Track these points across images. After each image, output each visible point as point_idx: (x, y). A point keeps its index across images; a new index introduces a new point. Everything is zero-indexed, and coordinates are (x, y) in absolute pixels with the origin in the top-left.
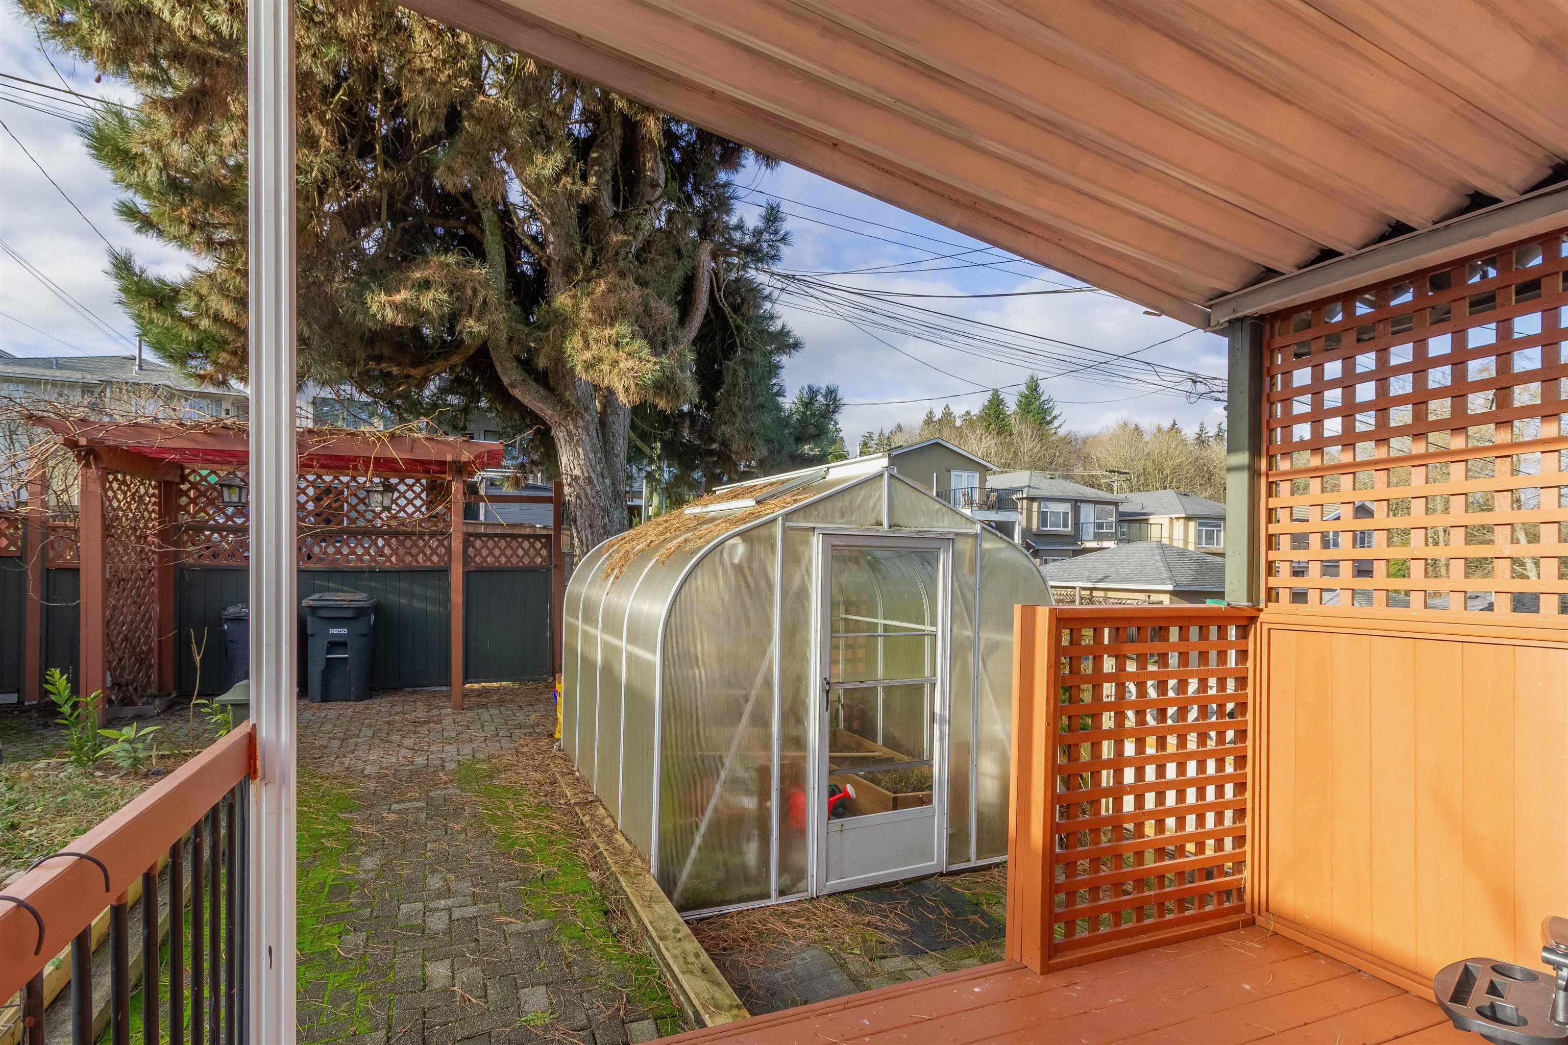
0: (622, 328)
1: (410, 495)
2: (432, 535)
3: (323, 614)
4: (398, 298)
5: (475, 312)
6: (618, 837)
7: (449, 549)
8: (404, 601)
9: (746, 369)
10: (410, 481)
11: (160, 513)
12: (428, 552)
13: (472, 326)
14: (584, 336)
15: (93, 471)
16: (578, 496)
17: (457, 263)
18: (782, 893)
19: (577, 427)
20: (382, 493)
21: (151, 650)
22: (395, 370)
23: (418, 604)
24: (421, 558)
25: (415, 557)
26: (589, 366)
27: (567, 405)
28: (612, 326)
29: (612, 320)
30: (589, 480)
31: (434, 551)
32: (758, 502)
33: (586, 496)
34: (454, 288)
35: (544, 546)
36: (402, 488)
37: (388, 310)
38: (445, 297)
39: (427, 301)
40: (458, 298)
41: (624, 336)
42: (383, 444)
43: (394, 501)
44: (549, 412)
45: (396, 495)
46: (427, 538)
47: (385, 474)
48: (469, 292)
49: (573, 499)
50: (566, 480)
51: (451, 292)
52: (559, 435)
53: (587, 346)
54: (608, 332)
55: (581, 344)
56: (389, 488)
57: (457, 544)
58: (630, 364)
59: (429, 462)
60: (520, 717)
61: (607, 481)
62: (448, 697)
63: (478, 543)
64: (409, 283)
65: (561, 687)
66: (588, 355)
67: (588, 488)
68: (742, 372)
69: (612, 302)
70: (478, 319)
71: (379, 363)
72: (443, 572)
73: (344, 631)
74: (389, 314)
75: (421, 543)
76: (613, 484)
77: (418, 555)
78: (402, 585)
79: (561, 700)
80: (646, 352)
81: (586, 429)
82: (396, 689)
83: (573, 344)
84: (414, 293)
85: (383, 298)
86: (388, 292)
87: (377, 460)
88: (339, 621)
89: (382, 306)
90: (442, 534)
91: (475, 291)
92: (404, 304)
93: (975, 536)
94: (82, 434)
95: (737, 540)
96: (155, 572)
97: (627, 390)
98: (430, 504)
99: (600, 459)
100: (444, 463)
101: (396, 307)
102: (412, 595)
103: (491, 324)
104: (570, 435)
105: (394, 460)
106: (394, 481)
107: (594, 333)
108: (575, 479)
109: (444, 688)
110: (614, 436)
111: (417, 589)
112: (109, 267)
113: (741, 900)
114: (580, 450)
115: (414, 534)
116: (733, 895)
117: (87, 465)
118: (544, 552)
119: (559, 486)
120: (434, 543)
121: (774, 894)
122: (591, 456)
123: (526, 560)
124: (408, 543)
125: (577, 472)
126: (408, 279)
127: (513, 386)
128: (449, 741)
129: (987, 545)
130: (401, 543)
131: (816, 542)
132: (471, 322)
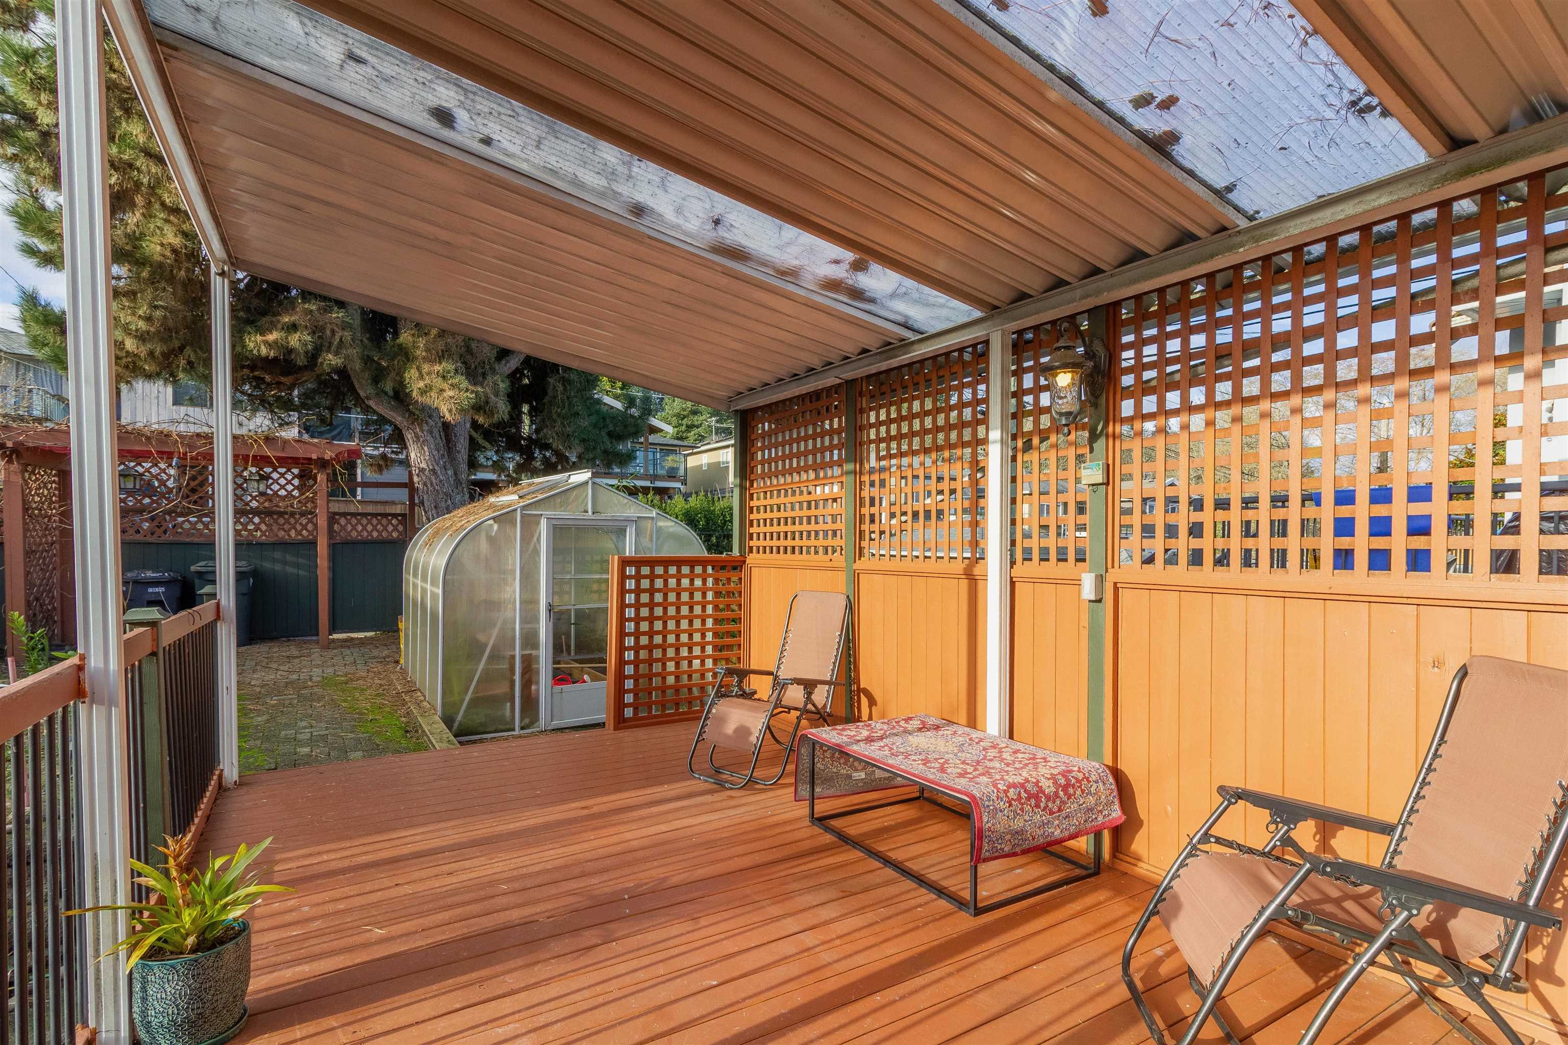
0: (447, 366)
1: (282, 481)
2: (303, 514)
3: (209, 577)
4: (271, 338)
5: (333, 348)
6: (425, 704)
7: (316, 526)
8: (278, 567)
9: (564, 385)
10: (282, 470)
11: (60, 496)
12: (299, 527)
13: (331, 360)
14: (419, 369)
15: (15, 466)
16: (425, 484)
17: (319, 309)
18: (522, 728)
19: (422, 431)
20: (258, 481)
21: (54, 609)
22: (268, 378)
23: (290, 569)
24: (293, 533)
25: (287, 532)
26: (423, 392)
27: (412, 414)
28: (440, 363)
29: (440, 358)
30: (433, 471)
31: (304, 527)
32: (520, 497)
33: (432, 484)
34: (316, 330)
35: (400, 522)
36: (275, 476)
37: (263, 347)
38: (309, 338)
39: (294, 340)
40: (319, 337)
41: (449, 372)
42: (260, 445)
43: (268, 487)
44: (400, 419)
45: (270, 481)
46: (297, 516)
47: (261, 465)
48: (328, 332)
49: (421, 486)
50: (415, 471)
51: (314, 333)
52: (409, 436)
53: (421, 377)
54: (437, 368)
55: (417, 375)
56: (265, 478)
57: (322, 521)
58: (451, 393)
59: (299, 458)
60: (375, 653)
61: (450, 472)
62: (317, 642)
63: (343, 521)
64: (280, 326)
65: (402, 626)
66: (421, 384)
67: (433, 478)
68: (560, 388)
69: (441, 345)
70: (337, 354)
71: (252, 371)
72: (313, 543)
74: (264, 351)
75: (292, 521)
76: (455, 474)
77: (290, 530)
78: (277, 555)
79: (402, 635)
80: (465, 384)
81: (431, 432)
82: (272, 639)
83: (411, 374)
84: (283, 334)
85: (259, 338)
86: (262, 334)
87: (255, 457)
89: (257, 345)
90: (311, 513)
91: (333, 332)
92: (276, 342)
93: (652, 518)
94: (9, 438)
95: (491, 522)
96: (58, 546)
97: (450, 411)
98: (301, 488)
99: (443, 455)
100: (310, 459)
101: (269, 345)
102: (285, 563)
103: (347, 357)
104: (417, 437)
105: (269, 457)
106: (268, 470)
107: (426, 367)
108: (422, 470)
109: (314, 638)
111: (289, 558)
112: (18, 300)
113: (495, 732)
114: (426, 448)
115: (286, 513)
116: (491, 729)
117: (10, 461)
118: (401, 528)
119: (411, 475)
120: (304, 521)
121: (517, 728)
122: (435, 453)
123: (375, 534)
124: (281, 521)
125: (423, 465)
126: (279, 321)
127: (368, 398)
128: (317, 666)
129: (661, 524)
130: (276, 521)
131: (543, 523)
132: (330, 356)
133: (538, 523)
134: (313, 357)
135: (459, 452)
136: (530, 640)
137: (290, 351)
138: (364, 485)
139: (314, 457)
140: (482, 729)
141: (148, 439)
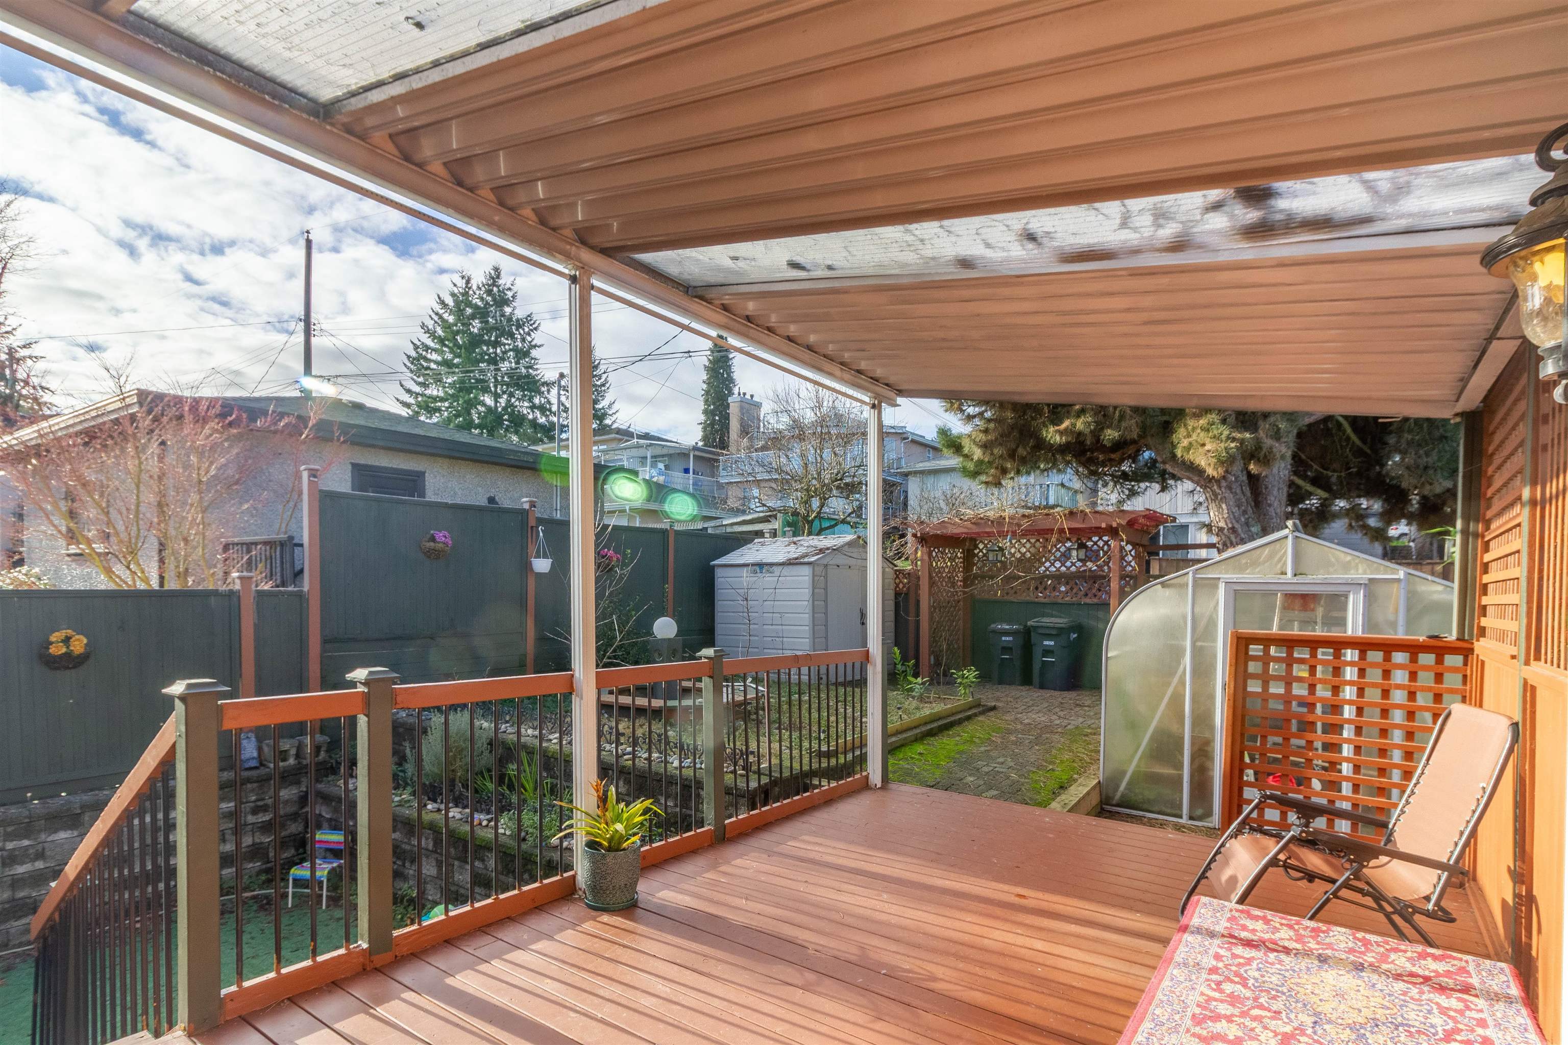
0: (1212, 417)
3: (1041, 631)
4: (1063, 426)
5: (1115, 423)
8: (1099, 625)
11: (964, 568)
13: (1110, 435)
14: (1186, 426)
15: (925, 549)
18: (1191, 818)
19: (1220, 487)
20: (1077, 549)
21: (959, 647)
26: (1188, 449)
28: (1205, 416)
33: (1232, 543)
37: (1057, 436)
39: (1080, 424)
41: (1214, 423)
44: (1196, 479)
49: (1221, 546)
50: (1215, 531)
52: (1208, 495)
53: (1188, 435)
54: (1202, 422)
55: (1184, 434)
58: (1209, 447)
59: (1091, 528)
66: (1186, 442)
70: (1117, 428)
73: (1052, 643)
74: (1058, 438)
78: (1100, 614)
80: (1226, 434)
81: (1230, 488)
82: (1095, 688)
83: (1180, 434)
84: (1072, 421)
85: (1053, 429)
88: (1049, 636)
89: (1052, 435)
92: (1066, 429)
93: (1398, 581)
96: (962, 603)
97: (1209, 465)
99: (1245, 511)
101: (1061, 433)
104: (1215, 495)
105: (1064, 529)
107: (1191, 424)
108: (1221, 530)
110: (1266, 488)
113: (1159, 813)
114: (1224, 506)
116: (1156, 808)
122: (1235, 510)
125: (1222, 524)
131: (1222, 586)
132: (1109, 431)
133: (1216, 587)
134: (1096, 434)
135: (1270, 505)
136: (1203, 719)
137: (1080, 434)
138: (1166, 548)
139: (1104, 525)
140: (1145, 806)
141: (992, 522)
